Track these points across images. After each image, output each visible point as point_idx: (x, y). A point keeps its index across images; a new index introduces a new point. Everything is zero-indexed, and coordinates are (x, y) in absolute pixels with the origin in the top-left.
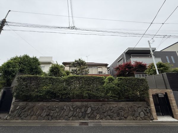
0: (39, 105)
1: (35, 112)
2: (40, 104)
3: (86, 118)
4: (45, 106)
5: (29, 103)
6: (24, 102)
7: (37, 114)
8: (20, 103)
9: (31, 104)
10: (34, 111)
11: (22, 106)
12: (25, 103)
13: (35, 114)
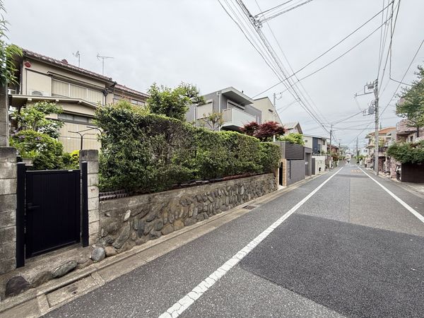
0: (179, 196)
1: (176, 213)
2: (181, 193)
3: (242, 201)
4: (189, 196)
5: (156, 197)
6: (141, 197)
7: (180, 216)
8: (131, 202)
9: (160, 198)
10: (173, 211)
11: (138, 207)
12: (144, 198)
13: (177, 217)
